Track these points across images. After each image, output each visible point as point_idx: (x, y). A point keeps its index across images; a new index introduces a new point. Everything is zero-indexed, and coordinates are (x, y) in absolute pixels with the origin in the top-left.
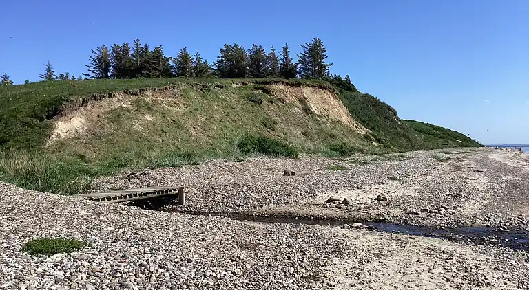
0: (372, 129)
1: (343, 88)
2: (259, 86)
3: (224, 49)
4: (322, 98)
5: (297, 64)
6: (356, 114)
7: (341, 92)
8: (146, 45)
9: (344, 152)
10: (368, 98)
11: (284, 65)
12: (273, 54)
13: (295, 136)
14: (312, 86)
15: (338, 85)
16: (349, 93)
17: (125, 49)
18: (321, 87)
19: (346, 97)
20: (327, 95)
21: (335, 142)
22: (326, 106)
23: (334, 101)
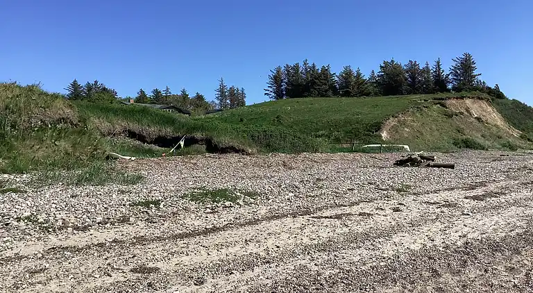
0: (523, 130)
1: (495, 96)
2: (437, 101)
3: (383, 65)
4: (480, 107)
5: (449, 75)
6: (508, 118)
7: (493, 99)
8: (314, 64)
9: (512, 148)
10: (516, 104)
11: (436, 76)
12: (427, 67)
13: (478, 137)
14: (473, 98)
15: (489, 93)
16: (500, 100)
17: (296, 68)
18: (479, 98)
19: (498, 104)
20: (484, 105)
21: (503, 141)
22: (484, 114)
23: (490, 109)
